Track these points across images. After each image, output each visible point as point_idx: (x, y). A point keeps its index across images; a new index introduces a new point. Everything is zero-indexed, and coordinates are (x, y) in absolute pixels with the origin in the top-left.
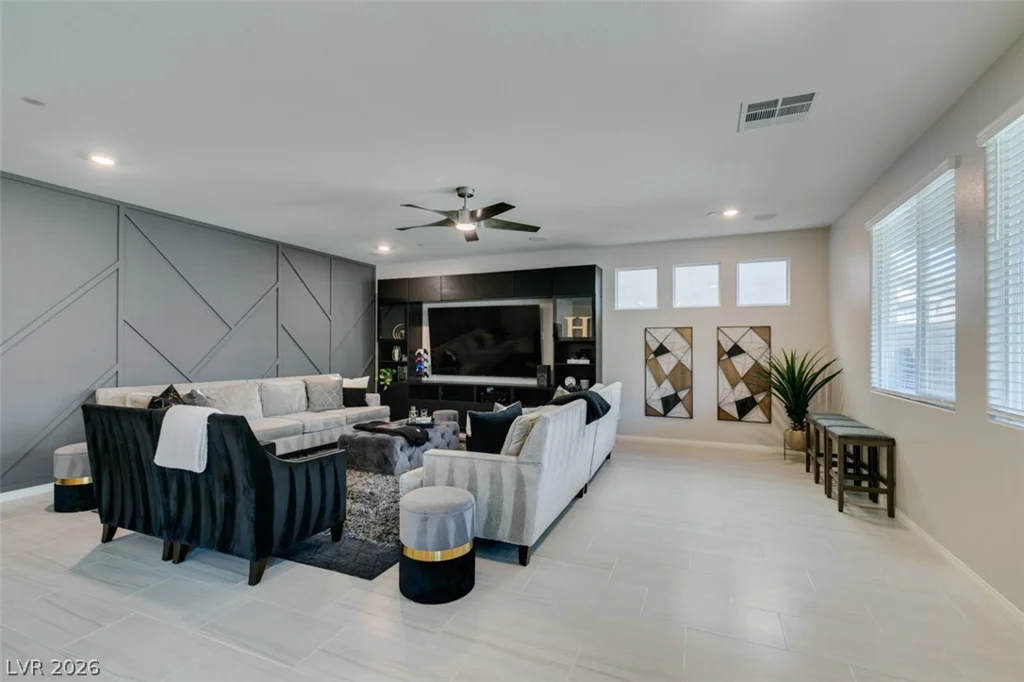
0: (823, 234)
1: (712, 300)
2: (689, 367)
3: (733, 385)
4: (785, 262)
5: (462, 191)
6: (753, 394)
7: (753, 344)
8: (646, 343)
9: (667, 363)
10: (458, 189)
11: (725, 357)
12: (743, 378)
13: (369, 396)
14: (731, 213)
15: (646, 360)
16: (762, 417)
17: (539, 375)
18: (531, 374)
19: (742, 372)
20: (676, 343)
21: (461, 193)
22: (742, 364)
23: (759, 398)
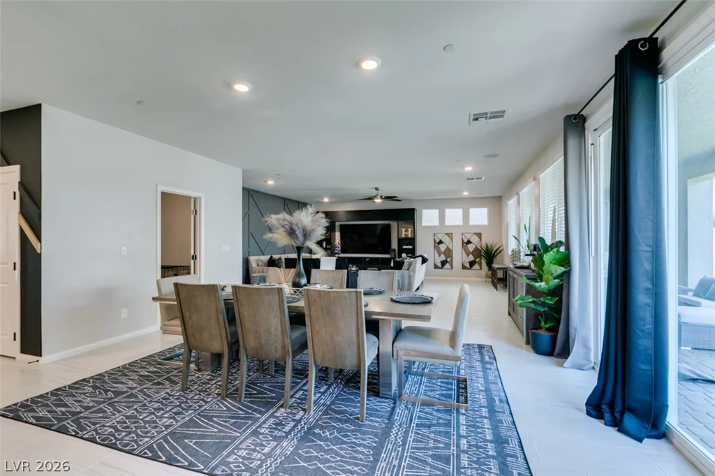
0: (500, 197)
1: (460, 222)
2: (451, 249)
3: (468, 256)
4: (487, 208)
6: (475, 258)
7: (475, 239)
8: (434, 239)
9: (443, 247)
11: (465, 245)
12: (472, 253)
15: (434, 246)
16: (478, 268)
17: (390, 253)
18: (388, 253)
19: (471, 250)
20: (446, 239)
22: (471, 247)
23: (477, 260)
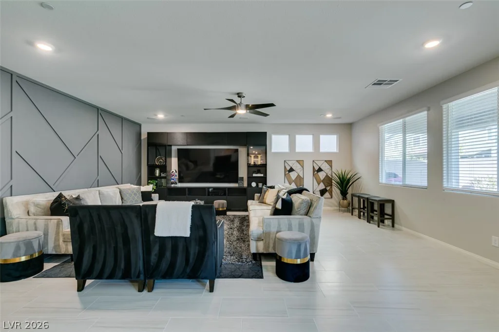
0: (350, 126)
1: (310, 149)
2: (302, 177)
3: (319, 184)
4: (336, 136)
5: (240, 95)
6: (326, 187)
7: (325, 167)
8: (285, 167)
9: (293, 175)
10: (238, 94)
11: (316, 172)
12: (322, 181)
13: (153, 195)
14: (329, 116)
15: (285, 175)
16: (329, 196)
17: (239, 182)
18: (236, 181)
19: (322, 178)
20: (296, 167)
21: (239, 95)
22: (322, 175)
23: (328, 188)
